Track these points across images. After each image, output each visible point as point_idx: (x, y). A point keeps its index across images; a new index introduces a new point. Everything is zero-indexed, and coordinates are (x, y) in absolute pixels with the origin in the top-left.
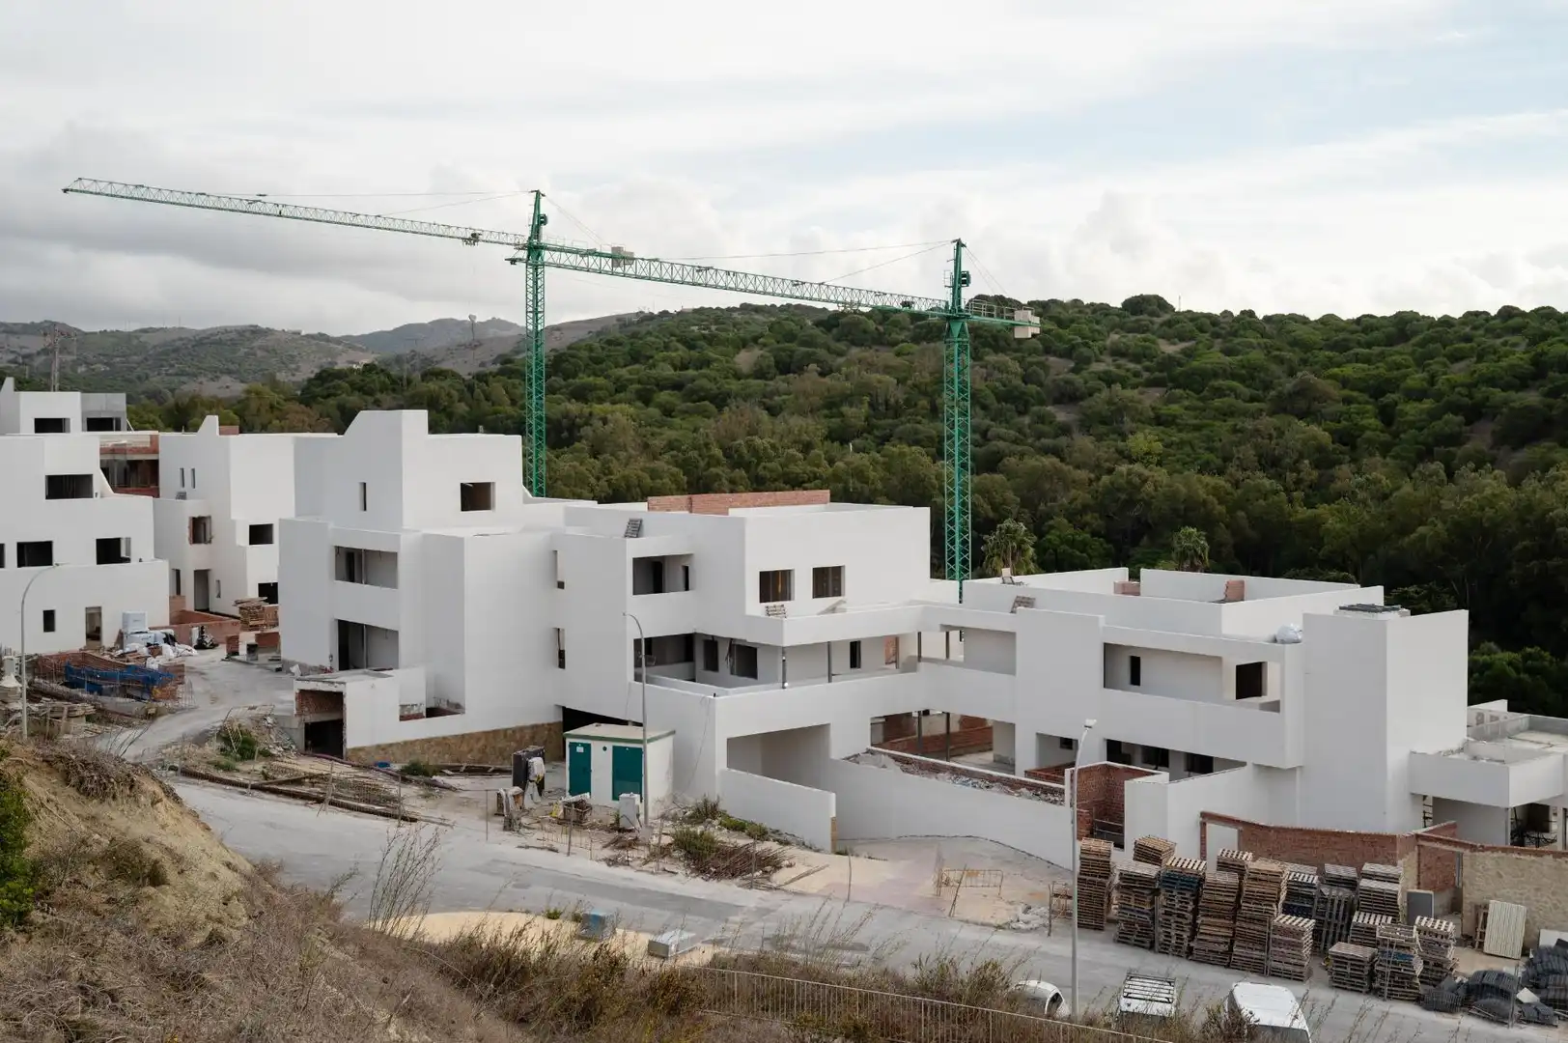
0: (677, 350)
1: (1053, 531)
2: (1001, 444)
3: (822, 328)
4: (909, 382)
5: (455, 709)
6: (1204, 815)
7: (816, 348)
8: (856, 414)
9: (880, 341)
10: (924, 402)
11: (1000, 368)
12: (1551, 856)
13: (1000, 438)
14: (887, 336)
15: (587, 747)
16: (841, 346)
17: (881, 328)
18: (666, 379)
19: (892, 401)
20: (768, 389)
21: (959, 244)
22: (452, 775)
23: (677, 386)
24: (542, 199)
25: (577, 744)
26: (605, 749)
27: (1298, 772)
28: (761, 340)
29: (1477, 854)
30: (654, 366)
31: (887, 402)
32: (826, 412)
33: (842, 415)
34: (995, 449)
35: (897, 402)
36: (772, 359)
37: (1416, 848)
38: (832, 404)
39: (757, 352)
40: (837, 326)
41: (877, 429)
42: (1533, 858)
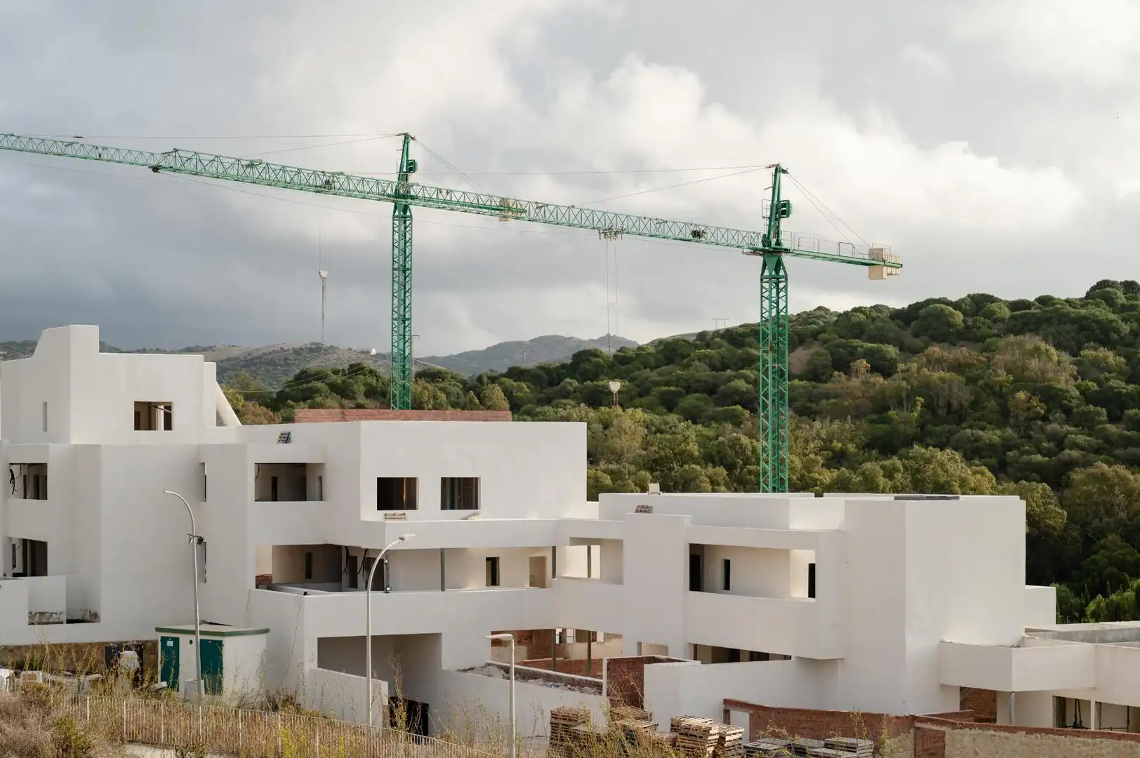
0: (720, 347)
1: (1102, 551)
2: (1075, 454)
3: (898, 321)
4: (981, 382)
5: (94, 617)
6: (726, 702)
7: (883, 343)
8: (908, 417)
9: (965, 336)
10: (992, 404)
11: (1098, 364)
12: (1024, 732)
13: (1075, 446)
14: (975, 329)
15: (176, 641)
16: (918, 342)
17: (970, 321)
18: (699, 381)
19: (955, 403)
20: (815, 391)
21: (778, 170)
22: (70, 676)
23: (711, 390)
24: (412, 143)
25: (167, 639)
26: (191, 642)
27: (839, 662)
28: (823, 336)
29: (956, 731)
30: (688, 366)
31: (949, 405)
32: (874, 417)
33: (889, 421)
34: (1067, 458)
35: (961, 405)
36: (829, 357)
37: (912, 731)
38: (880, 407)
39: (816, 348)
40: (917, 318)
41: (931, 437)
42: (1007, 734)
